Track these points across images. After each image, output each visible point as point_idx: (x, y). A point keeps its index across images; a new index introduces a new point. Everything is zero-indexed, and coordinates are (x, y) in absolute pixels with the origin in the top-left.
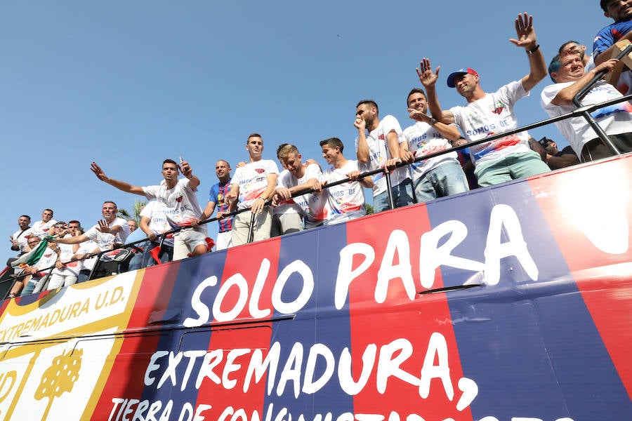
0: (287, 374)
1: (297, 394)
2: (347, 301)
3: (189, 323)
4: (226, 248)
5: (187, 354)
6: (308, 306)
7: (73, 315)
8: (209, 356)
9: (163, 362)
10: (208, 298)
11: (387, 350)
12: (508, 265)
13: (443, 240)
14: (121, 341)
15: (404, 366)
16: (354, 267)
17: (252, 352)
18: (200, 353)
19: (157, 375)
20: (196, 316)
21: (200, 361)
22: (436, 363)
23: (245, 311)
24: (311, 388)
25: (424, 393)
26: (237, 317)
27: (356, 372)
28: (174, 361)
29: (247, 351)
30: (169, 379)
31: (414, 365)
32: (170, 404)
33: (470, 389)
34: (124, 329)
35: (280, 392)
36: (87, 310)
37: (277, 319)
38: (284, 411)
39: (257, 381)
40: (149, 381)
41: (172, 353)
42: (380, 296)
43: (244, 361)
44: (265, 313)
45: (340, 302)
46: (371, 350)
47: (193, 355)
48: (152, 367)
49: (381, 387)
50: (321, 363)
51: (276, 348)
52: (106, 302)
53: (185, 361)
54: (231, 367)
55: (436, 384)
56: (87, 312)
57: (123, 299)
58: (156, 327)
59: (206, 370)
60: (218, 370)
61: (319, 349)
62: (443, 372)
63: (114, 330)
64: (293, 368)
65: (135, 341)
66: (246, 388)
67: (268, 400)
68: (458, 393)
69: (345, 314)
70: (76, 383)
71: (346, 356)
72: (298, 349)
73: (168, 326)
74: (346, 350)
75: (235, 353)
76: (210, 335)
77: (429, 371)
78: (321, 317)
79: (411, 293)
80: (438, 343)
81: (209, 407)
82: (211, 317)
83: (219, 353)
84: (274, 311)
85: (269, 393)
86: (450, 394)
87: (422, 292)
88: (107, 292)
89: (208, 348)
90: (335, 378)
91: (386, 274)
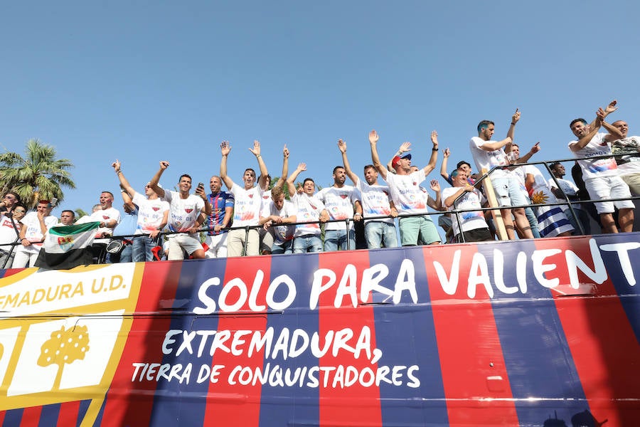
0: (278, 347)
1: (285, 357)
2: (318, 305)
3: (197, 311)
4: (226, 256)
5: (200, 333)
6: (292, 305)
7: (63, 296)
8: (219, 335)
9: (179, 339)
10: (214, 293)
11: (339, 334)
12: (406, 294)
13: (375, 275)
14: (131, 321)
15: (348, 343)
16: (323, 285)
17: (253, 333)
18: (212, 333)
19: (175, 347)
20: (204, 306)
21: (211, 338)
22: (364, 341)
23: (246, 305)
24: (294, 354)
25: (357, 356)
26: (240, 309)
27: (321, 345)
28: (188, 338)
29: (250, 332)
30: (186, 349)
31: (352, 343)
32: (190, 366)
33: (378, 354)
34: (132, 312)
35: (274, 356)
36: (82, 292)
37: (270, 314)
38: (277, 367)
39: (258, 350)
40: (166, 351)
41: (185, 332)
42: (338, 303)
43: (248, 338)
44: (261, 309)
45: (313, 305)
46: (331, 333)
47: (205, 334)
48: (167, 341)
49: (335, 353)
50: (300, 341)
51: (271, 331)
52: (104, 287)
53: (198, 338)
54: (236, 342)
55: (363, 352)
56: (82, 294)
57: (124, 287)
58: (167, 312)
59: (218, 343)
60: (228, 344)
61: (299, 332)
62: (367, 346)
63: (122, 312)
64: (282, 343)
65: (146, 323)
66: (250, 354)
67: (266, 362)
68: (373, 356)
69: (316, 312)
70: (86, 353)
71: (316, 337)
72: (285, 332)
73: (178, 312)
74: (316, 333)
75: (239, 333)
76: (216, 321)
77: (360, 345)
78: (300, 313)
79: (355, 304)
80: (366, 332)
81: (223, 367)
82: (218, 308)
83: (227, 333)
84: (268, 307)
85: (267, 357)
86: (369, 356)
87: (360, 303)
88: (103, 279)
89: (218, 329)
90: (309, 348)
91: (342, 291)
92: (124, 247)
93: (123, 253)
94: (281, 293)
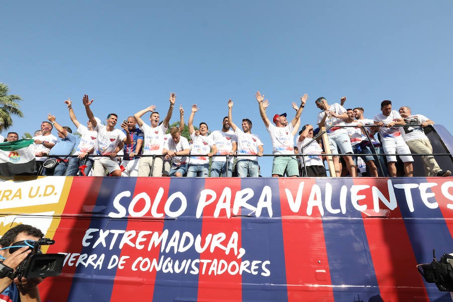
0: (171, 244)
1: (175, 252)
2: (202, 215)
3: (112, 215)
4: (136, 176)
5: (112, 231)
6: (183, 215)
7: (5, 199)
8: (127, 234)
9: (96, 236)
10: (125, 202)
11: (216, 237)
12: (265, 210)
13: (244, 196)
14: (58, 221)
15: (221, 243)
16: (207, 201)
17: (153, 233)
18: (121, 232)
19: (92, 241)
20: (117, 212)
21: (121, 236)
22: (233, 242)
23: (149, 213)
24: (182, 250)
25: (227, 253)
26: (144, 215)
27: (202, 244)
28: (103, 235)
29: (151, 232)
30: (101, 244)
31: (225, 243)
32: (103, 256)
33: (243, 252)
34: (61, 214)
35: (167, 251)
36: (20, 197)
37: (167, 220)
38: (169, 259)
39: (156, 246)
40: (85, 244)
41: (101, 231)
42: (216, 214)
43: (149, 237)
44: (160, 216)
45: (199, 214)
46: (210, 236)
47: (116, 232)
48: (87, 236)
49: (212, 250)
50: (187, 241)
51: (166, 232)
52: (39, 194)
53: (111, 236)
54: (140, 239)
55: (232, 250)
56: (20, 198)
57: (56, 194)
58: (88, 215)
59: (125, 240)
60: (134, 240)
61: (187, 234)
62: (235, 246)
63: (52, 213)
64: (174, 241)
65: (71, 222)
66: (149, 249)
67: (161, 255)
68: (239, 253)
69: (200, 220)
71: (199, 238)
72: (177, 234)
73: (97, 215)
74: (199, 235)
75: (143, 233)
76: (125, 223)
77: (230, 245)
78: (189, 220)
79: (229, 216)
80: (235, 235)
81: (128, 257)
82: (127, 213)
83: (133, 233)
84: (165, 215)
85: (162, 251)
86: (236, 253)
87: (232, 215)
88: (39, 187)
89: (127, 229)
90: (193, 246)
91: (220, 206)
92: (57, 164)
93: (57, 169)
94: (176, 205)
